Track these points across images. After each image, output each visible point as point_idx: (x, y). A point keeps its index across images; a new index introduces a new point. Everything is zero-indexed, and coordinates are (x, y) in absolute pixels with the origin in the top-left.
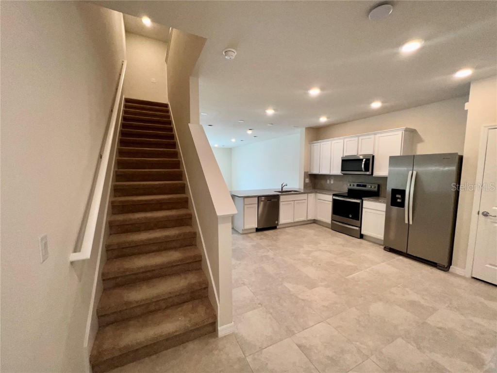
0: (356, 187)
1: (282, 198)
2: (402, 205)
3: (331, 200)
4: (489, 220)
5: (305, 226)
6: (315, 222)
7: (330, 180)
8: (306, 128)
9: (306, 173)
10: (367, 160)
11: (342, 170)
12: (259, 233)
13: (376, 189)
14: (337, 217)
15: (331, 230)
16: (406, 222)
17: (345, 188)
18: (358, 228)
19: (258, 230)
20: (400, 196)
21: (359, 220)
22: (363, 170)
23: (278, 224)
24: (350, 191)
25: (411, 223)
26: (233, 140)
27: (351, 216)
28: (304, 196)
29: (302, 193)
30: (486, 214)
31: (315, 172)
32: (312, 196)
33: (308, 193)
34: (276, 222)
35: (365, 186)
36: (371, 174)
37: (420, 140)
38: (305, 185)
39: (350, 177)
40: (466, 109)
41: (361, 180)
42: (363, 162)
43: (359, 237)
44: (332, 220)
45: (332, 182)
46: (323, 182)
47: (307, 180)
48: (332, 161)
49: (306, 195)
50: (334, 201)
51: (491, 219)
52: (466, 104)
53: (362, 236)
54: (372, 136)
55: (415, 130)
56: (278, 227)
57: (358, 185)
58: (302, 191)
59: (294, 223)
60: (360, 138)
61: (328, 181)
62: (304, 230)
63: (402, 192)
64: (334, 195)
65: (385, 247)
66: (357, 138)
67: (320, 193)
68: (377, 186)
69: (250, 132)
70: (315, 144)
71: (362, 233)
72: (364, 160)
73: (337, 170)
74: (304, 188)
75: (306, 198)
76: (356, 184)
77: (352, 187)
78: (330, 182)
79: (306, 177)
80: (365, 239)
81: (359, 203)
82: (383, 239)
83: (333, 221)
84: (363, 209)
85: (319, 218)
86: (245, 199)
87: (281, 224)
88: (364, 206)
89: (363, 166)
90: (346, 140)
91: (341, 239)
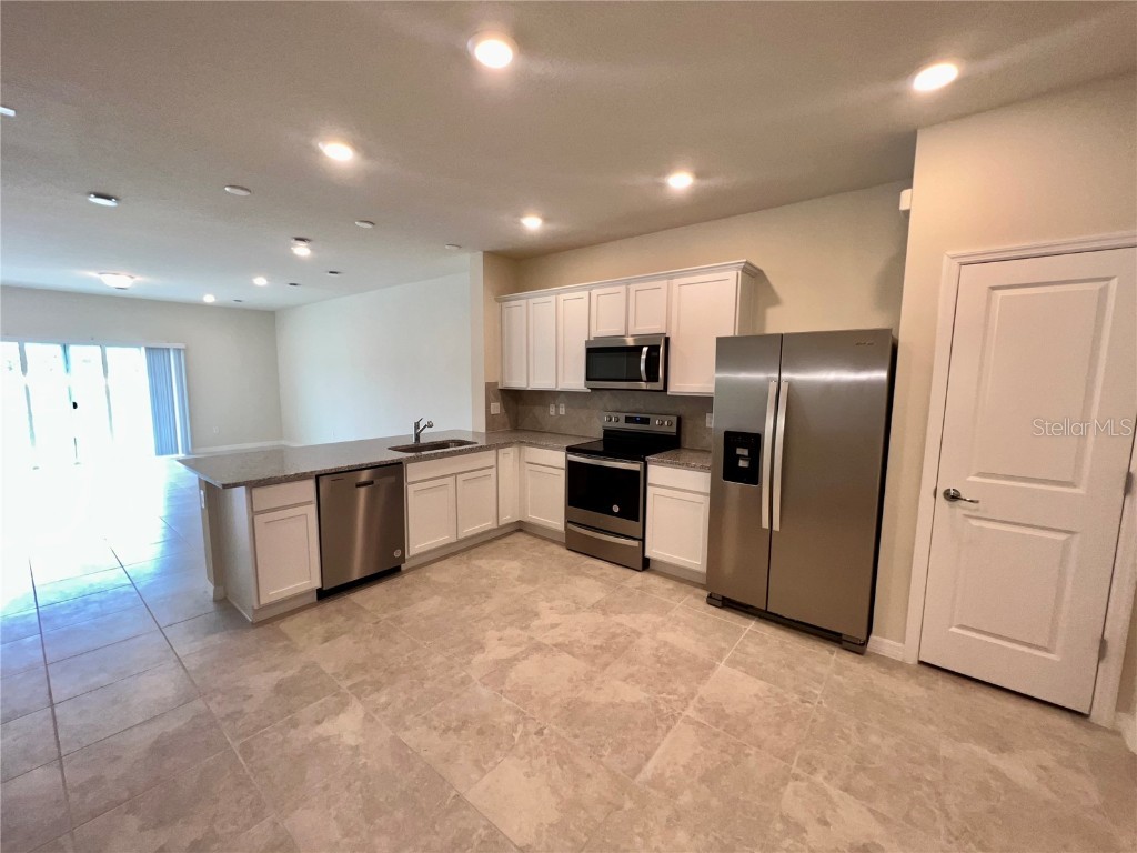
0: (622, 425)
1: (414, 472)
2: (752, 476)
3: (563, 465)
4: (960, 509)
5: (489, 547)
6: (520, 527)
7: (557, 407)
8: (485, 252)
9: (490, 387)
10: (654, 349)
11: (588, 378)
12: (331, 606)
13: (673, 429)
14: (581, 514)
15: (563, 551)
16: (765, 524)
17: (594, 428)
18: (635, 543)
19: (323, 595)
20: (745, 452)
21: (637, 520)
22: (644, 376)
23: (403, 559)
24: (609, 434)
25: (776, 527)
26: (260, 281)
27: (616, 509)
28: (487, 458)
29: (481, 449)
30: (952, 497)
31: (518, 382)
32: (508, 457)
33: (498, 447)
34: (397, 554)
35: (646, 421)
36: (662, 388)
37: (775, 300)
38: (491, 421)
39: (607, 396)
40: (903, 207)
41: (638, 406)
42: (643, 357)
43: (640, 566)
44: (568, 521)
45: (562, 411)
46: (538, 410)
47: (496, 408)
48: (560, 352)
49: (494, 452)
50: (572, 468)
51: (964, 508)
52: (906, 194)
53: (646, 565)
54: (663, 283)
55: (761, 272)
56: (403, 567)
57: (628, 420)
58: (481, 442)
59: (460, 542)
60: (633, 287)
61: (552, 411)
62: (488, 564)
63: (753, 441)
64: (570, 450)
65: (710, 596)
66: (622, 288)
67: (530, 445)
68: (674, 419)
69: (302, 250)
70: (513, 303)
71: (647, 554)
72: (645, 349)
73: (573, 378)
74: (487, 429)
75: (492, 461)
76: (622, 417)
77: (613, 425)
78: (557, 411)
79: (492, 396)
80: (654, 572)
81: (637, 473)
82: (703, 569)
83: (571, 526)
84: (649, 489)
85: (532, 517)
86: (257, 492)
87: (414, 557)
88: (650, 480)
89: (642, 367)
90: (595, 292)
91: (593, 581)
